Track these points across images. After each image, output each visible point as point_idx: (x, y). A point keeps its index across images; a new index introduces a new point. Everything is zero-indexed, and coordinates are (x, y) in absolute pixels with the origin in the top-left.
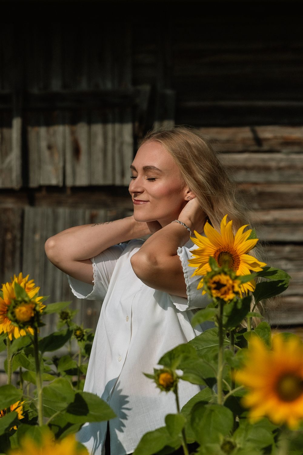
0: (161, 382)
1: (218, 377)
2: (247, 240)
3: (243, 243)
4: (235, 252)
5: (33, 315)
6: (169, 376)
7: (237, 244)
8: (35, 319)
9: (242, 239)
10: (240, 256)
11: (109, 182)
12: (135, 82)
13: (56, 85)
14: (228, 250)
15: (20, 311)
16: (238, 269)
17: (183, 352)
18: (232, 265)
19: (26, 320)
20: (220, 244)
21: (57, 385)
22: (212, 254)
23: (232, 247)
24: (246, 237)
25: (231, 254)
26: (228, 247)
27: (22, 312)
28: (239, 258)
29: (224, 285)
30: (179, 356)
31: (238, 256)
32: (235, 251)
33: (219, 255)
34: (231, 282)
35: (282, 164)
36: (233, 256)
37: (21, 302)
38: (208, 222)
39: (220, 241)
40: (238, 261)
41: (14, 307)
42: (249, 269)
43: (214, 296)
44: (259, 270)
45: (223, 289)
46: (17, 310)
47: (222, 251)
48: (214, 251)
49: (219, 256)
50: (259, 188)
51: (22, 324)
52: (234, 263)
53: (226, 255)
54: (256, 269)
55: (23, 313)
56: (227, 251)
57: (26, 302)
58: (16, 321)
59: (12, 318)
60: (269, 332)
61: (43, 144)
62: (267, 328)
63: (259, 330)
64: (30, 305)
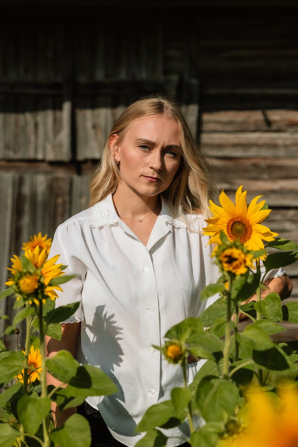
0: (170, 354)
1: (225, 352)
2: (260, 210)
3: (257, 213)
4: (248, 223)
5: (37, 287)
6: (177, 349)
7: (251, 214)
8: (39, 291)
9: (256, 209)
10: (252, 226)
12: (166, 72)
13: (100, 75)
14: (242, 219)
15: (24, 282)
16: (250, 239)
17: (190, 326)
18: (245, 234)
19: (29, 292)
20: (234, 214)
21: (60, 358)
22: (225, 224)
23: (245, 217)
24: (259, 207)
25: (244, 224)
26: (241, 216)
27: (26, 283)
28: (252, 228)
29: (236, 259)
30: (185, 330)
31: (251, 226)
32: (248, 221)
33: (233, 224)
34: (243, 256)
35: (288, 142)
36: (246, 226)
37: (25, 274)
38: (224, 191)
39: (234, 211)
40: (250, 230)
41: (19, 279)
42: (261, 239)
43: (226, 269)
44: (270, 240)
45: (235, 263)
46: (21, 282)
47: (236, 220)
48: (228, 220)
50: (269, 162)
51: (26, 295)
52: (247, 232)
53: (239, 224)
54: (267, 239)
55: (28, 285)
56: (240, 220)
57: (30, 274)
58: (21, 293)
59: (17, 290)
60: (279, 303)
61: (89, 124)
62: (277, 298)
63: (268, 300)
64: (35, 277)
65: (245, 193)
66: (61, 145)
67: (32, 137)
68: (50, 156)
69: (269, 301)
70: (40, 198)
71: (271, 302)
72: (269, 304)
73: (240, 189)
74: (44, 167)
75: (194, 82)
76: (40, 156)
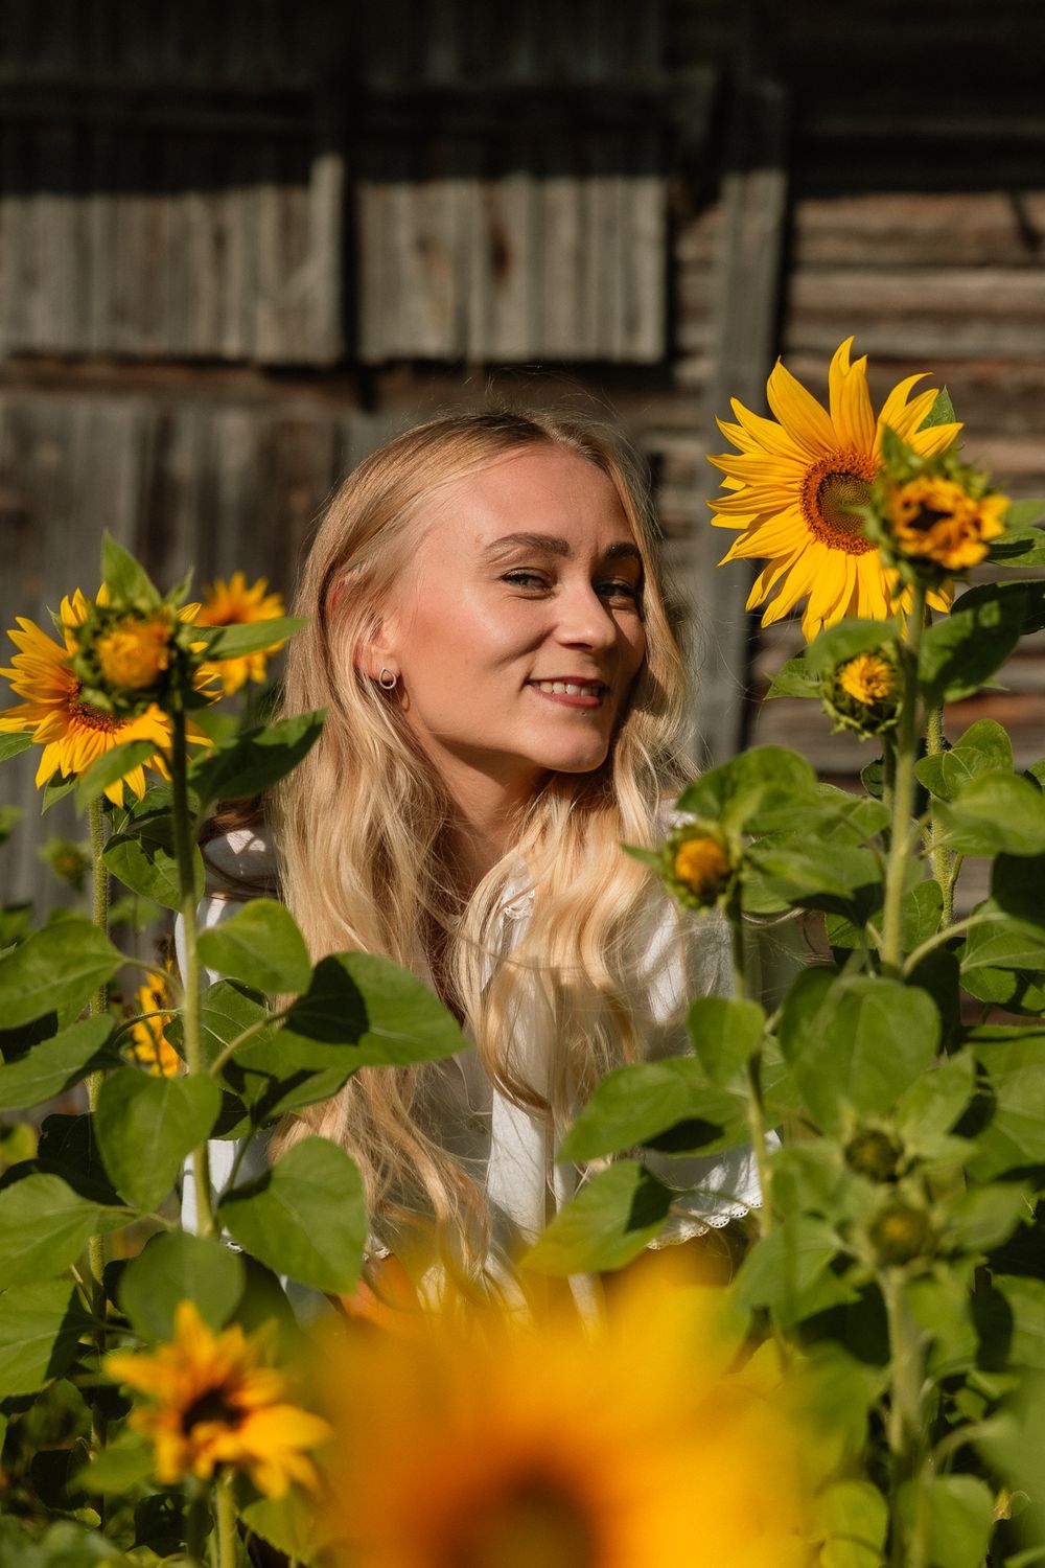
2: (920, 429)
3: (909, 437)
5: (163, 665)
8: (174, 681)
9: (906, 424)
11: (590, 347)
12: (674, 58)
14: (855, 464)
15: (117, 647)
19: (136, 684)
20: (827, 447)
21: (253, 927)
22: (795, 482)
23: (868, 453)
24: (917, 416)
25: (862, 480)
26: (853, 453)
27: (123, 651)
33: (822, 484)
37: (120, 617)
38: (782, 362)
39: (823, 432)
41: (96, 634)
46: (106, 646)
47: (834, 468)
48: (804, 468)
49: (821, 488)
51: (121, 696)
53: (847, 482)
55: (128, 656)
56: (849, 467)
58: (103, 686)
59: (88, 675)
60: (1007, 759)
61: (404, 236)
62: (996, 741)
63: (968, 750)
64: (156, 627)
65: (862, 362)
66: (303, 310)
67: (206, 281)
68: (270, 346)
69: (970, 753)
70: (231, 490)
71: (976, 758)
72: (969, 764)
73: (845, 348)
74: (248, 383)
75: (772, 91)
76: (232, 346)
